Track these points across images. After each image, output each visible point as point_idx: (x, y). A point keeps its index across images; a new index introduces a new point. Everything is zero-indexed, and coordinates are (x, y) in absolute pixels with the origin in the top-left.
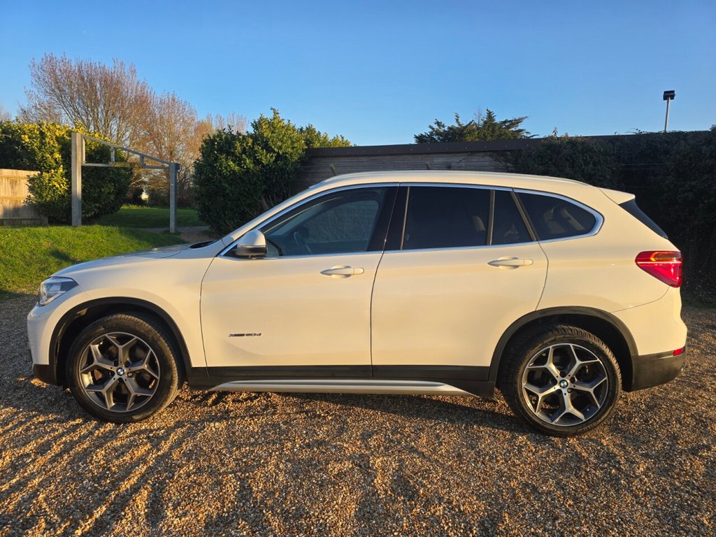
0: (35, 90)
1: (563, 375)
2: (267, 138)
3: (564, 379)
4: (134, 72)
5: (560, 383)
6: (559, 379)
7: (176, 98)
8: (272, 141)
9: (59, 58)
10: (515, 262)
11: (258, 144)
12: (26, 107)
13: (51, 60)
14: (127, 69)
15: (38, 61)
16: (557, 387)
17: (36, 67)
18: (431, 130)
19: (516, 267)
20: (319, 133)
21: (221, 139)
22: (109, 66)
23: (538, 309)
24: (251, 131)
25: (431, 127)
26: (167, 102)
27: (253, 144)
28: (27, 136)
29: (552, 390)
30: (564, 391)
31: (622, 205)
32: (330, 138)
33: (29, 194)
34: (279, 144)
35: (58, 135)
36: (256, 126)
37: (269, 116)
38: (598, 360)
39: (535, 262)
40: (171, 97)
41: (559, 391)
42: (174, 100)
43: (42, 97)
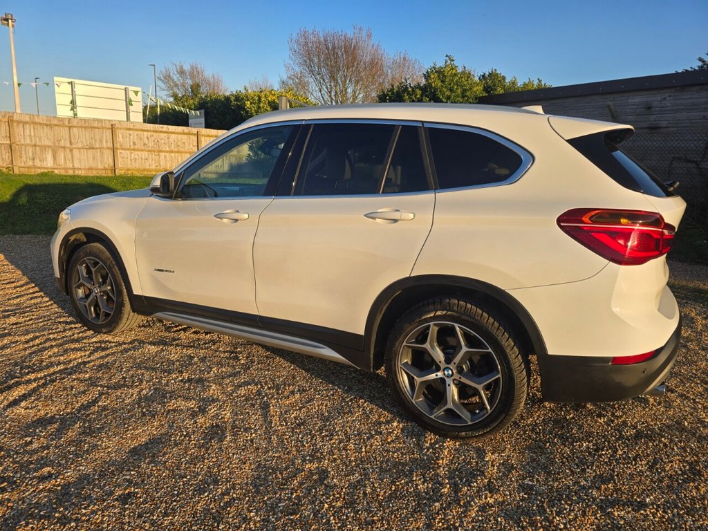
0: (292, 63)
1: (448, 360)
2: (436, 89)
3: (449, 366)
4: (369, 36)
5: (444, 371)
6: (443, 365)
7: (407, 56)
8: (440, 91)
9: (310, 32)
10: (396, 216)
11: (426, 96)
12: (285, 78)
13: (305, 35)
14: (364, 33)
15: (295, 36)
16: (440, 374)
17: (293, 41)
18: (700, 64)
19: (395, 221)
20: (504, 78)
21: (393, 93)
22: (350, 34)
23: (412, 275)
24: (423, 82)
25: (700, 59)
26: (398, 61)
27: (422, 96)
28: (249, 102)
29: (433, 376)
30: (449, 381)
31: (570, 141)
32: (520, 83)
33: (249, 152)
34: (448, 93)
35: (270, 99)
36: (427, 76)
37: (440, 63)
38: (490, 350)
39: (416, 216)
40: (402, 57)
41: (442, 380)
42: (404, 59)
43: (298, 69)
